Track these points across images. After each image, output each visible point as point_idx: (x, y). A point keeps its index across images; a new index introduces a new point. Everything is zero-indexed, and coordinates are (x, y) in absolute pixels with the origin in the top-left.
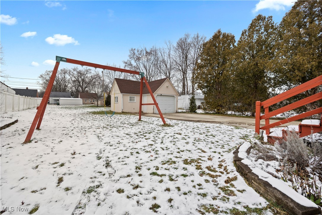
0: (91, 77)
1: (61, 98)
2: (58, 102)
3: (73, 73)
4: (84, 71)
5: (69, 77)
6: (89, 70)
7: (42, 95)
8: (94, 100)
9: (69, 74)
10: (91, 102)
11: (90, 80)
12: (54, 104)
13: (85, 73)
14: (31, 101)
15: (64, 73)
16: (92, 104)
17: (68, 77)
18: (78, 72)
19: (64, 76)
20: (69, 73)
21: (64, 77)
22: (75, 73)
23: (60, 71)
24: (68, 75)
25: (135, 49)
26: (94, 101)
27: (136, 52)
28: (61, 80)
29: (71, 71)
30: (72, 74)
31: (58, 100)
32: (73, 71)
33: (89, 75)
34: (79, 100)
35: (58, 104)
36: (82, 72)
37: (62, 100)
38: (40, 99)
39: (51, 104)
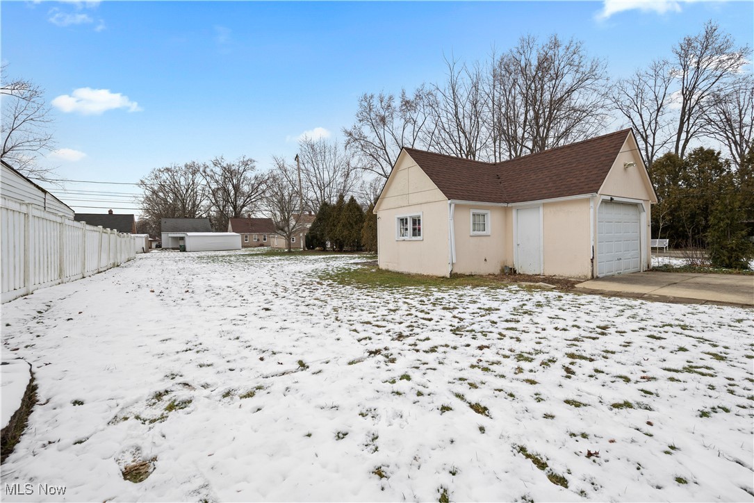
0: (256, 178)
1: (189, 234)
2: (181, 243)
3: (212, 170)
4: (237, 164)
5: (204, 182)
6: (249, 163)
7: (142, 228)
8: (265, 236)
9: (204, 174)
10: (258, 240)
11: (253, 185)
12: (173, 249)
13: (241, 169)
14: (121, 242)
15: (194, 173)
16: (262, 245)
17: (200, 180)
18: (225, 168)
19: (193, 181)
20: (205, 172)
21: (193, 183)
22: (218, 170)
23: (183, 168)
24: (202, 178)
25: (372, 97)
26: (265, 239)
27: (376, 103)
28: (187, 191)
29: (208, 167)
30: (210, 173)
31: (182, 238)
32: (212, 165)
33: (250, 174)
34: (232, 237)
35: (183, 249)
36: (233, 168)
37: (192, 238)
38: (140, 237)
39: (166, 249)
